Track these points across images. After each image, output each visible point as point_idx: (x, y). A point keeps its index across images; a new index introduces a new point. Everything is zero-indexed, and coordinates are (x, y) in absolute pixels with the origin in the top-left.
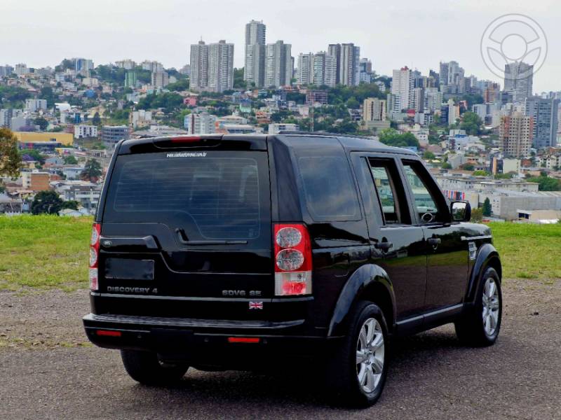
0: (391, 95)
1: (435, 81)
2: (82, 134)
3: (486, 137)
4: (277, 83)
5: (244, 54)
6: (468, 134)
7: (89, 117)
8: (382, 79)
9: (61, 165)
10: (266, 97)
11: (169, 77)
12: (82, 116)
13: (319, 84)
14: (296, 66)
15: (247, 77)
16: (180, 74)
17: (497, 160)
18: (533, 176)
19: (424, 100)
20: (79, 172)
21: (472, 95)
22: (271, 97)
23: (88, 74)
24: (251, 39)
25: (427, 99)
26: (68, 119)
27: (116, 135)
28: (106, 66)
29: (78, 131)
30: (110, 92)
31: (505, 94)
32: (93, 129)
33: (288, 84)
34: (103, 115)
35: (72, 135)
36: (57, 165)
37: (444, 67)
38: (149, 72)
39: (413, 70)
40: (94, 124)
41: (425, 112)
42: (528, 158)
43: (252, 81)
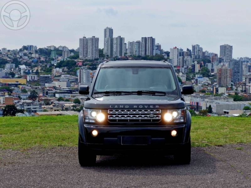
0: (170, 59)
1: (189, 53)
2: (31, 79)
3: (211, 78)
4: (118, 55)
6: (204, 76)
7: (34, 71)
8: (165, 53)
9: (20, 93)
11: (71, 53)
12: (31, 71)
13: (137, 55)
14: (127, 47)
15: (105, 52)
16: (76, 51)
17: (216, 88)
18: (231, 95)
19: (184, 62)
20: (28, 96)
21: (206, 59)
23: (34, 52)
24: (107, 36)
25: (186, 61)
26: (24, 72)
27: (46, 79)
28: (42, 49)
29: (29, 78)
30: (44, 60)
31: (220, 59)
32: (35, 77)
33: (123, 56)
34: (40, 70)
35: (26, 80)
36: (18, 93)
37: (194, 47)
38: (62, 51)
39: (179, 49)
40: (36, 75)
41: (185, 67)
42: (230, 87)
43: (107, 54)
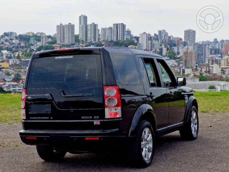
0: (139, 44)
1: (156, 38)
2: (13, 63)
3: (178, 60)
4: (93, 40)
5: (79, 28)
6: (171, 59)
7: (15, 56)
8: (135, 37)
9: (4, 76)
10: (88, 46)
11: (48, 39)
12: (12, 56)
13: (109, 40)
14: (100, 33)
15: (80, 38)
16: (53, 37)
17: (182, 69)
18: (197, 75)
19: (152, 45)
20: (12, 79)
21: (172, 43)
22: (90, 46)
23: (14, 38)
24: (82, 23)
25: (154, 45)
26: (7, 57)
27: (27, 63)
28: (22, 35)
29: (11, 62)
30: (24, 45)
31: (185, 42)
32: (17, 61)
33: (97, 41)
34: (21, 55)
35: (8, 63)
36: (3, 76)
37: (160, 32)
38: (40, 37)
39: (148, 34)
40: (17, 59)
41: (153, 50)
42: (195, 68)
43: (82, 39)
